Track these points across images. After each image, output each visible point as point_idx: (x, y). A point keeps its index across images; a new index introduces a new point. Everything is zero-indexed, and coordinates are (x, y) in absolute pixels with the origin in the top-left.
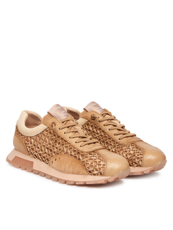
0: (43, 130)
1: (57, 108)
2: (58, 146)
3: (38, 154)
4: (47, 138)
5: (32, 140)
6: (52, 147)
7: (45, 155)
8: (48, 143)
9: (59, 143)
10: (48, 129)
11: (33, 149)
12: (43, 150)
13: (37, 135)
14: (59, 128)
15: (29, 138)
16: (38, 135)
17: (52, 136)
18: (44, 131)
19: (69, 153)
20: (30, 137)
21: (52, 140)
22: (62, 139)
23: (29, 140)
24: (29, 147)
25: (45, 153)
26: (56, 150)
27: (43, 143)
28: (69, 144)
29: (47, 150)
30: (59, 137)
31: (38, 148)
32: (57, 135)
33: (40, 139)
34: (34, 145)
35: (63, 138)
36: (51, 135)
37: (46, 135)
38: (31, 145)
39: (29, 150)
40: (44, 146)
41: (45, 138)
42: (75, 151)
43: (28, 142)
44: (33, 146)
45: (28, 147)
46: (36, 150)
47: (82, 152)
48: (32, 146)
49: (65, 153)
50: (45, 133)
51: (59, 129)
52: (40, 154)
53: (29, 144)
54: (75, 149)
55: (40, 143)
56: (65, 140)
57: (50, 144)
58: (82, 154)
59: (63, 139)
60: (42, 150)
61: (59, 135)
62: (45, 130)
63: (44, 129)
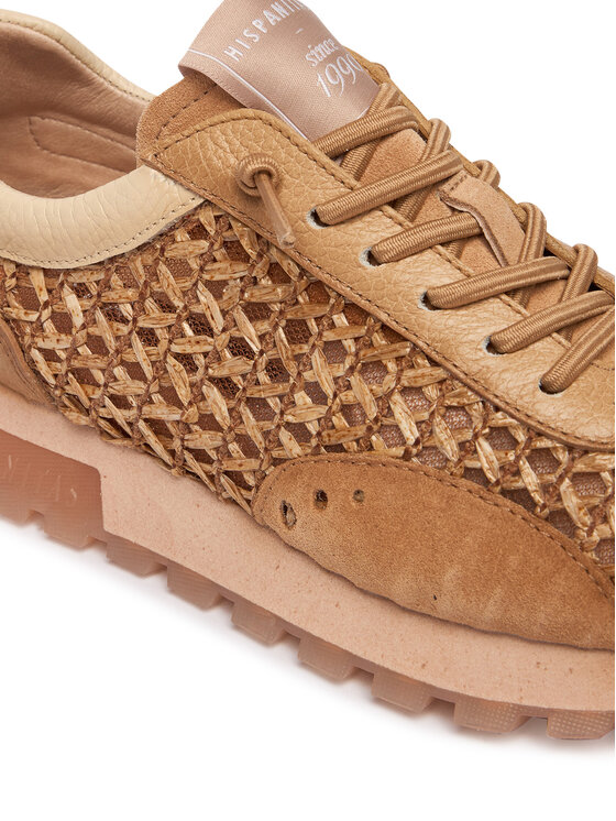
0: (162, 226)
1: (258, 24)
2: (322, 372)
3: (142, 425)
4: (205, 296)
5: (72, 302)
6: (263, 377)
7: (205, 440)
8: (225, 337)
9: (334, 350)
10: (206, 217)
11: (84, 377)
12: (184, 394)
13: (112, 260)
14: (315, 216)
15: (38, 280)
16: (115, 263)
17: (255, 281)
18: (173, 228)
19: (450, 449)
20: (46, 272)
21: (257, 311)
22: (356, 312)
23: (44, 297)
24: (50, 356)
25: (208, 422)
26: (306, 410)
27: (175, 333)
28: (434, 363)
29: (217, 402)
30: (318, 290)
31: (135, 371)
32: (303, 272)
33: (142, 297)
34: (97, 344)
35: (363, 303)
36: (241, 269)
37: (195, 265)
38: (66, 341)
39: (52, 381)
40: (186, 360)
41: (190, 294)
42: (500, 435)
43: (33, 317)
44: (84, 350)
45: (36, 355)
46: (116, 389)
47: (570, 448)
48: (73, 352)
49: (407, 456)
50: (186, 247)
51: (312, 224)
52: (158, 426)
53: (49, 326)
54: (499, 419)
55: (149, 337)
56: (385, 328)
57: (239, 348)
58: (580, 467)
59: (366, 314)
60: (171, 397)
61: (324, 277)
62: (185, 220)
63: (173, 217)
